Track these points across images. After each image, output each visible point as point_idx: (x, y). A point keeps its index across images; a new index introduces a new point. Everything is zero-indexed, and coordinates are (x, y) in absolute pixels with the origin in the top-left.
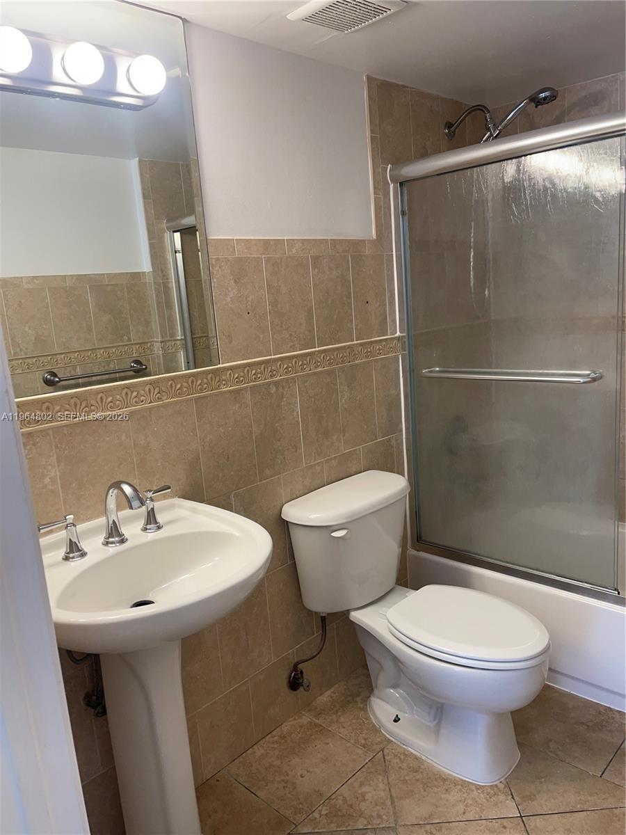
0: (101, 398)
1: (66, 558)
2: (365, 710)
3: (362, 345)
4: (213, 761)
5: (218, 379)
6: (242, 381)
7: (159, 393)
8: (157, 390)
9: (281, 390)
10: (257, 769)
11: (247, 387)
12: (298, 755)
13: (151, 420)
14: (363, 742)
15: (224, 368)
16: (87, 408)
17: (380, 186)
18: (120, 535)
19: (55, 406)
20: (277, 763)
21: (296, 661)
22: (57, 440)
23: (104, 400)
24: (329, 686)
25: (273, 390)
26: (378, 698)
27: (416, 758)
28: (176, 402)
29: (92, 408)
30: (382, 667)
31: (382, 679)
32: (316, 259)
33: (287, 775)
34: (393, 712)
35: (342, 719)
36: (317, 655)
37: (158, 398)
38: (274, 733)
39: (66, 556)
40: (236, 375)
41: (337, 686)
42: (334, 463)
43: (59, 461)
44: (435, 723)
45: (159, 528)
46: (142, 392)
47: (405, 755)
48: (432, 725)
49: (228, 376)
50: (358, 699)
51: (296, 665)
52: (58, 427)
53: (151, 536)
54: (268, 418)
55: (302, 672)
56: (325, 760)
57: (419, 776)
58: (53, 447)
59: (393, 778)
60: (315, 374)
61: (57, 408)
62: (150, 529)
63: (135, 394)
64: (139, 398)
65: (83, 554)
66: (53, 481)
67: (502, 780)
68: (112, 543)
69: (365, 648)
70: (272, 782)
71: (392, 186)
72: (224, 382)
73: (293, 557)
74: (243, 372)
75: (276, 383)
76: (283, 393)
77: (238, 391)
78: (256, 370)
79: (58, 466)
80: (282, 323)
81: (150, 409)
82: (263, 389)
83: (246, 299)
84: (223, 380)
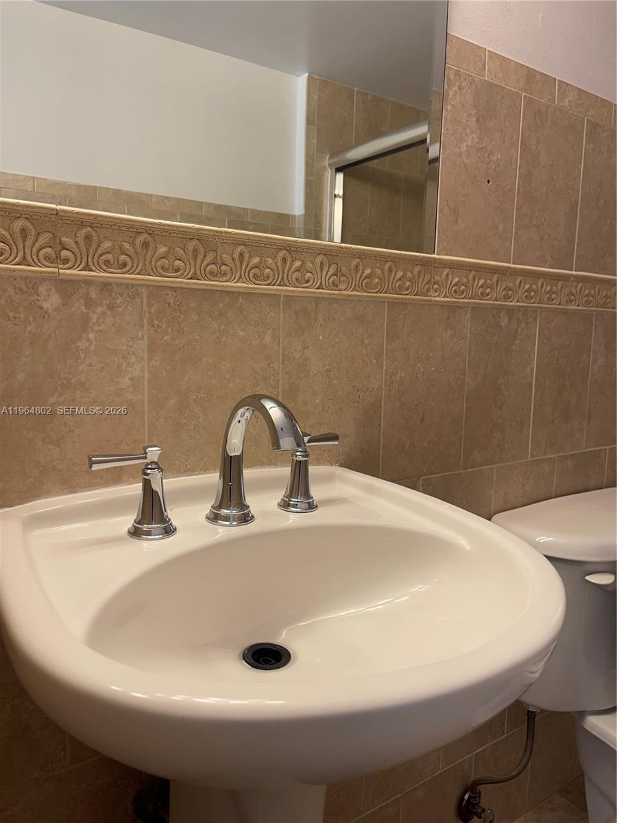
0: (241, 255)
1: (136, 533)
5: (428, 277)
6: (463, 292)
7: (336, 275)
8: (334, 267)
9: (515, 324)
11: (466, 305)
13: (316, 320)
15: (441, 262)
16: (213, 266)
18: (242, 505)
19: (159, 246)
21: (477, 777)
22: (153, 310)
23: (246, 259)
25: (504, 322)
28: (359, 300)
29: (223, 268)
32: (593, 127)
37: (333, 283)
39: (136, 529)
40: (456, 280)
42: (569, 464)
43: (152, 350)
45: (311, 507)
49: (444, 277)
51: (475, 784)
52: (159, 287)
53: (294, 519)
54: (490, 367)
58: (145, 321)
60: (565, 312)
61: (162, 249)
62: (295, 506)
63: (297, 264)
64: (303, 276)
65: (169, 531)
68: (226, 518)
72: (435, 286)
74: (467, 278)
75: (510, 311)
76: (515, 332)
77: (453, 309)
78: (486, 280)
79: (149, 360)
80: (532, 214)
81: (317, 300)
82: (491, 316)
83: (489, 156)
84: (435, 283)
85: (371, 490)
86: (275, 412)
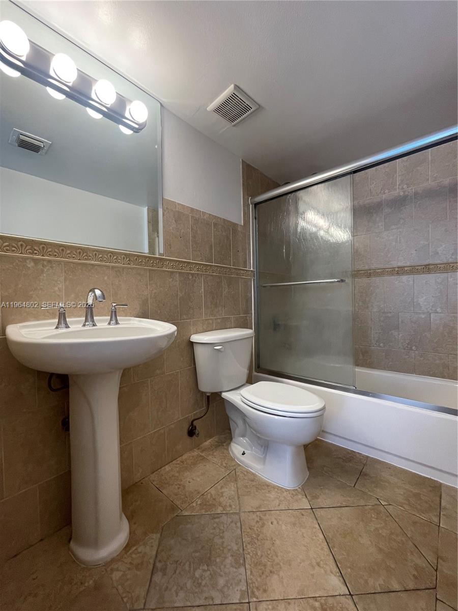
0: (96, 254)
2: (227, 449)
3: (235, 269)
4: (141, 471)
5: (162, 263)
6: (175, 268)
8: (128, 259)
9: (194, 278)
10: (165, 478)
11: (176, 272)
12: (189, 471)
13: (123, 273)
14: (225, 465)
15: (166, 259)
16: (86, 257)
17: (246, 205)
18: (93, 322)
20: (177, 475)
21: (193, 418)
22: (66, 269)
24: (210, 437)
25: (190, 277)
26: (235, 443)
27: (253, 474)
28: (138, 268)
29: (90, 257)
30: (237, 426)
31: (237, 432)
32: (215, 224)
33: (181, 481)
34: (242, 450)
35: (215, 454)
36: (204, 415)
37: (128, 263)
38: (178, 459)
40: (172, 264)
41: (214, 438)
42: (219, 321)
43: (65, 280)
44: (264, 455)
45: (118, 324)
46: (120, 258)
47: (247, 472)
48: (262, 457)
49: (168, 263)
50: (224, 444)
51: (192, 422)
52: (68, 262)
53: (112, 327)
54: (187, 290)
55: (195, 427)
56: (203, 474)
57: (254, 483)
58: (63, 272)
59: (240, 484)
60: (212, 275)
61: (68, 252)
62: (112, 324)
63: (115, 257)
64: (118, 261)
66: (60, 290)
67: (300, 486)
68: (88, 325)
69: (229, 415)
70: (172, 485)
71: (251, 206)
72: (165, 266)
73: (195, 364)
74: (176, 264)
75: (193, 274)
76: (195, 280)
77: (172, 273)
78: (182, 265)
79: (65, 283)
80: (197, 247)
81: (124, 268)
82: (185, 275)
83: (180, 231)
85: (140, 321)
86: (98, 292)
